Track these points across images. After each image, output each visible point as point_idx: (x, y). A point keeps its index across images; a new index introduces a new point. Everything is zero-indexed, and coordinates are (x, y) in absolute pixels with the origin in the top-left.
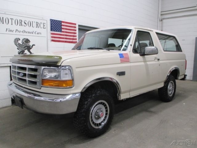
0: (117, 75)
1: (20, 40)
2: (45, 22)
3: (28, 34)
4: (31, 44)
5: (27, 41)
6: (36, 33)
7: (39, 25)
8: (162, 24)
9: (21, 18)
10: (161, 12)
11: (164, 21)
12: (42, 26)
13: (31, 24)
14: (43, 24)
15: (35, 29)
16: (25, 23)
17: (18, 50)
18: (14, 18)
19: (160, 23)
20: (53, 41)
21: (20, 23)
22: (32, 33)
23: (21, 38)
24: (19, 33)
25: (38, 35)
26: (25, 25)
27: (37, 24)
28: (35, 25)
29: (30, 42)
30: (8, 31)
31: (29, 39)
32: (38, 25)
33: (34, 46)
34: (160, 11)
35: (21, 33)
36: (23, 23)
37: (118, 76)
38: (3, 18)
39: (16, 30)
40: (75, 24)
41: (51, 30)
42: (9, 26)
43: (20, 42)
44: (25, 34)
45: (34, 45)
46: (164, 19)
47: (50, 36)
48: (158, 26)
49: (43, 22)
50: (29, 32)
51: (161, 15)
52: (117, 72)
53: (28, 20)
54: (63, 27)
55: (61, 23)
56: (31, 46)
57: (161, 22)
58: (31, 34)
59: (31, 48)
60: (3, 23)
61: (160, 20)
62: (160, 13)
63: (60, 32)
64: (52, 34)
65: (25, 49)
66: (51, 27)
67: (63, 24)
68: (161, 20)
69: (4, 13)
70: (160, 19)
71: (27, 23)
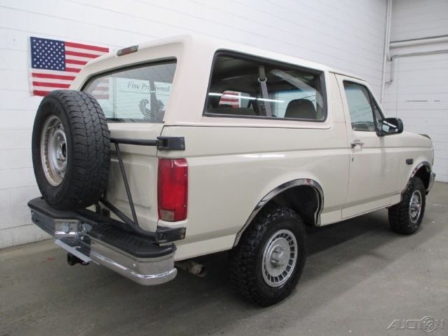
8: (392, 66)
10: (391, 42)
11: (396, 60)
19: (387, 65)
34: (388, 40)
46: (396, 56)
48: (385, 71)
51: (391, 48)
57: (390, 63)
61: (388, 60)
62: (388, 45)
68: (389, 58)
70: (387, 58)
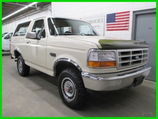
6: (98, 26)
9: (91, 19)
12: (101, 21)
13: (95, 21)
15: (97, 24)
16: (93, 22)
18: (88, 20)
20: (108, 30)
21: (90, 22)
28: (97, 21)
32: (99, 21)
40: (129, 12)
41: (107, 22)
47: (106, 26)
49: (102, 18)
53: (94, 19)
54: (116, 18)
55: (115, 15)
58: (95, 28)
63: (114, 22)
66: (107, 20)
67: (116, 15)
71: (93, 21)
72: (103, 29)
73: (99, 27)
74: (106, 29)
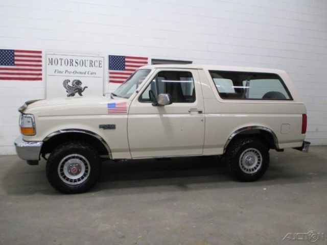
0: (100, 128)
1: (69, 81)
2: (102, 59)
3: (79, 75)
4: (82, 86)
5: (79, 82)
6: (89, 73)
7: (93, 64)
9: (72, 58)
12: (97, 64)
13: (83, 63)
14: (89, 61)
15: (88, 69)
16: (77, 63)
17: (68, 93)
18: (64, 58)
20: (111, 81)
21: (71, 63)
22: (85, 73)
23: (72, 79)
24: (69, 75)
25: (92, 75)
26: (76, 65)
27: (91, 62)
28: (88, 63)
29: (81, 83)
30: (56, 72)
31: (80, 80)
33: (86, 89)
35: (72, 74)
36: (74, 63)
37: (102, 129)
38: (52, 59)
39: (66, 71)
41: (110, 68)
42: (59, 67)
43: (70, 84)
44: (77, 75)
45: (87, 87)
47: (107, 75)
49: (98, 59)
50: (81, 73)
52: (100, 124)
53: (80, 59)
54: (126, 64)
55: (124, 59)
56: (83, 88)
58: (83, 75)
59: (83, 91)
60: (52, 64)
63: (122, 70)
64: (111, 73)
65: (76, 92)
66: (110, 64)
67: (126, 59)
69: (53, 53)
71: (79, 63)
72: (102, 79)
73: (94, 75)
74: (107, 79)
